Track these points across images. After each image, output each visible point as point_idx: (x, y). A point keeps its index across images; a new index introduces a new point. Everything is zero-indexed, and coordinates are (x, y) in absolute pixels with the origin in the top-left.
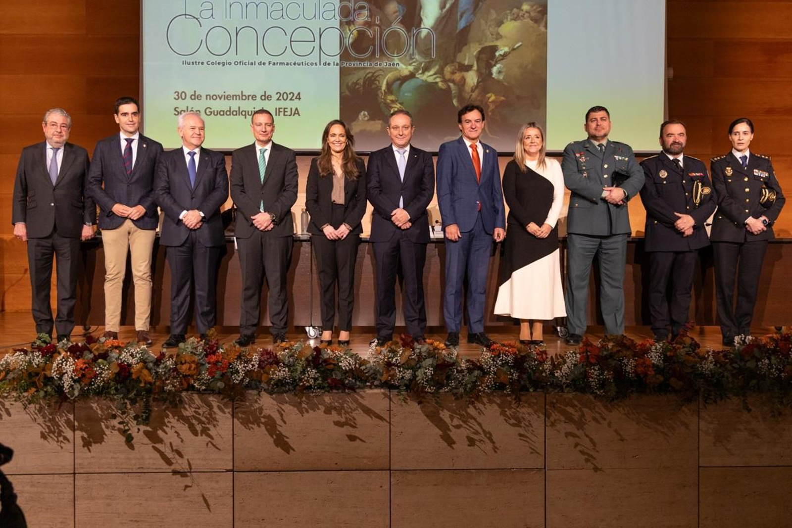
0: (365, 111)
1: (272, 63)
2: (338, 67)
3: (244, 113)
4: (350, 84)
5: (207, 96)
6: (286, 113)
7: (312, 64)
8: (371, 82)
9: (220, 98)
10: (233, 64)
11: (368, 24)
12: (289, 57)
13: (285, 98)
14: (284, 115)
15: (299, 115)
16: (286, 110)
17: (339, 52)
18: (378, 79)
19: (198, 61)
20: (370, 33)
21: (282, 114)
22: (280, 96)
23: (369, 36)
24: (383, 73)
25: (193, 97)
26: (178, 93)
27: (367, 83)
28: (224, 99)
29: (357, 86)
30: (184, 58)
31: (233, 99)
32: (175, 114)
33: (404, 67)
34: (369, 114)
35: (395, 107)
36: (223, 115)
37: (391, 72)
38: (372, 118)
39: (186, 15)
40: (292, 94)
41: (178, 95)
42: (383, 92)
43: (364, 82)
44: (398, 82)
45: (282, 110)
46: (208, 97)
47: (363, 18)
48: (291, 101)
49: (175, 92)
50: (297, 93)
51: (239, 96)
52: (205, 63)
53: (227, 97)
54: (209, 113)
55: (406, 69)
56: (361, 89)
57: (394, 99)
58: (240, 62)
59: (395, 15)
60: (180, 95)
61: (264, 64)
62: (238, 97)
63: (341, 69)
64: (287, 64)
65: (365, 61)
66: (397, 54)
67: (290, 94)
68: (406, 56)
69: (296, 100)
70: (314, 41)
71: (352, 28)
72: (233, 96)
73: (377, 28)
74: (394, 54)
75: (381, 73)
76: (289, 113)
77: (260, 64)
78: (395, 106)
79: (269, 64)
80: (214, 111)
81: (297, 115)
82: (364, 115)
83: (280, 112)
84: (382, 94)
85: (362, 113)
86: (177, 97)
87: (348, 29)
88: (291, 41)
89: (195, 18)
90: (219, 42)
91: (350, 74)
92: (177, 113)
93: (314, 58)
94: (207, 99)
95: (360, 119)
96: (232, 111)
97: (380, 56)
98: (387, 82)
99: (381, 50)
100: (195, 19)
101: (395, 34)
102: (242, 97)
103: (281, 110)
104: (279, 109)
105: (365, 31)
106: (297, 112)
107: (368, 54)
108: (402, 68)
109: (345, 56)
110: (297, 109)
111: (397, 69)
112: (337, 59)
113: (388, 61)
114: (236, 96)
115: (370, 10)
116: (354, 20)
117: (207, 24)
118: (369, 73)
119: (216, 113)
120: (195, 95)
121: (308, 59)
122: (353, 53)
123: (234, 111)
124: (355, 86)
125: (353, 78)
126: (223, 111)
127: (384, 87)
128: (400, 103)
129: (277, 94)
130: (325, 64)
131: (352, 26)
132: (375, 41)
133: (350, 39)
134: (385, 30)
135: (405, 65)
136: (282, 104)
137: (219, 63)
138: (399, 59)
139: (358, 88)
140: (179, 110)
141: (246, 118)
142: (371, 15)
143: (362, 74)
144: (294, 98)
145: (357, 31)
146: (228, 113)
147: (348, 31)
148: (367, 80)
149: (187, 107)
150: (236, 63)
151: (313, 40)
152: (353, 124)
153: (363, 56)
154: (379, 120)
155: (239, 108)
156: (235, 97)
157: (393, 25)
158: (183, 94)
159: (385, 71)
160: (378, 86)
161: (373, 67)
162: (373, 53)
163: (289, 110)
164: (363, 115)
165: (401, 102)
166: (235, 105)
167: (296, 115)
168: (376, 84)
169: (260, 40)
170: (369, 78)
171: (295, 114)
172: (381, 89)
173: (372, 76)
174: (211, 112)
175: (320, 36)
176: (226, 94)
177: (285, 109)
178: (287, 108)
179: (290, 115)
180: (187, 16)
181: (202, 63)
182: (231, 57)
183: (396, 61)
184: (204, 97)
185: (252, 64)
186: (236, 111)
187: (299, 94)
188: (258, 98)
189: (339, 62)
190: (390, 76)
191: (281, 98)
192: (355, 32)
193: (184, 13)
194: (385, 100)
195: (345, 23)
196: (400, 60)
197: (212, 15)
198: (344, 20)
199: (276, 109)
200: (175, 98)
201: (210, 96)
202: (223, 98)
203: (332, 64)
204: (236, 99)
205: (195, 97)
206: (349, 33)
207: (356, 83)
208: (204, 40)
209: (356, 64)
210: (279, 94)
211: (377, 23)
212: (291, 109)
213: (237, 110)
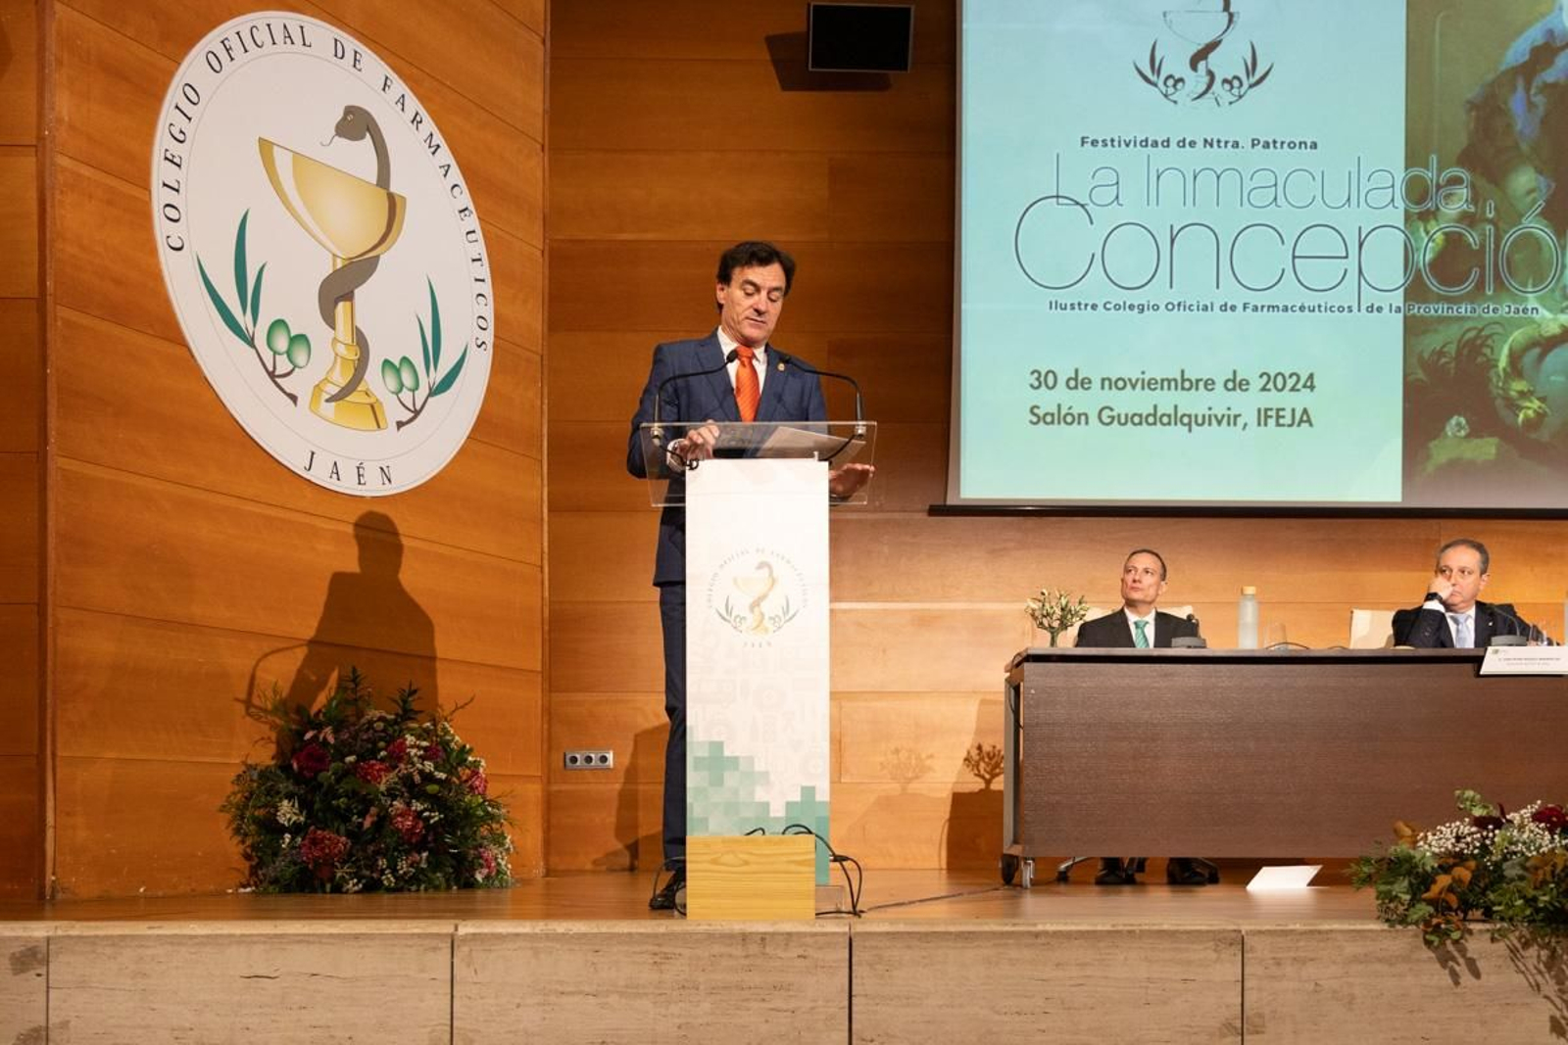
0: (1460, 415)
1: (1251, 306)
2: (1401, 316)
3: (1186, 420)
4: (1426, 355)
5: (1103, 380)
6: (1281, 421)
7: (1341, 309)
8: (1474, 350)
9: (1134, 387)
10: (1162, 307)
11: (1469, 219)
12: (1289, 293)
13: (1280, 385)
14: (1278, 424)
15: (1311, 425)
16: (1281, 413)
17: (1402, 282)
18: (1489, 342)
19: (1083, 302)
20: (1472, 238)
21: (1272, 422)
22: (1268, 383)
23: (1470, 245)
24: (1500, 330)
25: (1072, 383)
26: (1039, 373)
27: (1465, 352)
28: (1143, 388)
29: (1443, 360)
30: (1053, 295)
31: (1162, 388)
32: (1031, 422)
33: (1548, 315)
34: (1467, 422)
35: (1529, 408)
36: (1140, 423)
37: (1519, 327)
38: (1475, 432)
39: (1058, 197)
40: (1295, 378)
41: (1038, 379)
42: (1502, 373)
43: (1459, 352)
44: (1536, 351)
45: (1272, 413)
46: (1107, 383)
47: (1458, 203)
48: (1292, 393)
49: (1032, 373)
50: (1306, 377)
51: (1175, 380)
52: (1100, 307)
53: (1150, 384)
54: (1109, 420)
55: (1555, 320)
56: (1453, 365)
57: (1526, 390)
58: (1179, 305)
59: (1529, 199)
60: (1042, 379)
61: (1233, 308)
62: (1173, 384)
63: (1405, 318)
64: (1286, 309)
65: (1461, 303)
66: (1534, 286)
67: (1291, 376)
68: (1553, 290)
69: (1304, 390)
70: (1346, 257)
71: (1433, 227)
72: (1163, 380)
73: (1488, 227)
74: (1525, 286)
75: (1498, 329)
76: (1287, 420)
77: (1224, 308)
78: (1528, 404)
79: (1245, 308)
80: (1119, 415)
81: (1307, 425)
82: (1458, 424)
83: (1267, 417)
84: (1499, 376)
85: (1453, 421)
86: (1036, 384)
87: (1422, 229)
88: (1294, 257)
89: (1077, 203)
90: (1131, 258)
91: (1425, 332)
92: (1035, 419)
93: (1346, 295)
94: (1103, 388)
95: (1449, 433)
96: (1159, 414)
97: (1494, 291)
98: (1511, 349)
99: (1497, 276)
100: (1079, 207)
101: (1529, 241)
102: (1185, 383)
103: (1269, 413)
104: (1266, 410)
105: (1461, 235)
106: (1306, 418)
107: (1468, 286)
108: (1543, 318)
109: (1415, 290)
110: (1305, 411)
111: (1532, 321)
112: (1398, 299)
113: (1515, 302)
114: (1169, 381)
115: (1473, 187)
116: (1438, 209)
117: (1106, 218)
118: (1469, 330)
119: (1123, 421)
120: (1076, 379)
121: (1332, 299)
122: (1433, 285)
123: (1163, 415)
124: (1439, 359)
125: (1432, 342)
126: (1140, 416)
127: (1503, 362)
128: (1539, 399)
129: (1261, 376)
130: (1370, 309)
131: (1433, 222)
132: (1484, 258)
133: (1426, 254)
134: (1506, 232)
135: (1550, 310)
136: (1273, 399)
137: (1131, 307)
138: (1537, 298)
139: (1447, 363)
140: (1040, 412)
141: (1190, 430)
142: (1475, 198)
143: (1453, 332)
144: (1299, 386)
145: (1446, 234)
146: (1151, 420)
147: (1423, 234)
148: (1464, 346)
149: (1059, 406)
150: (1170, 307)
151: (1344, 254)
152: (1432, 444)
153: (1456, 291)
154: (1491, 435)
155: (1176, 407)
156: (1166, 383)
157: (1525, 222)
158: (1051, 378)
159: (1508, 325)
160: (1489, 360)
161: (1480, 316)
162: (1480, 286)
163: (1288, 414)
164: (1456, 426)
165: (1541, 395)
166: (1166, 401)
167: (1305, 426)
168: (1485, 355)
169: (1225, 257)
170: (1468, 341)
171: (1301, 421)
172: (1497, 366)
173: (1477, 337)
174: (1113, 418)
175: (1361, 245)
176: (1147, 377)
177: (1278, 410)
178: (1283, 409)
179: (1290, 426)
180: (1061, 200)
181: (1094, 307)
182: (1159, 292)
183: (1532, 302)
184: (1096, 384)
185: (1206, 308)
186: (1169, 416)
187: (1311, 376)
188: (1219, 386)
189: (1402, 305)
190: (1517, 336)
191: (1270, 385)
192: (1439, 237)
193: (1055, 194)
194: (1505, 390)
195: (1416, 217)
196: (1541, 300)
197: (1117, 197)
198: (1416, 209)
199: (1259, 411)
200: (1032, 386)
201: (1110, 380)
202: (1139, 385)
203: (1386, 310)
204: (1169, 388)
205: (1078, 382)
206: (1426, 240)
207: (1441, 353)
208: (1098, 257)
209: (1440, 309)
210: (1265, 378)
211: (1490, 216)
212: (1293, 410)
213: (1172, 412)
